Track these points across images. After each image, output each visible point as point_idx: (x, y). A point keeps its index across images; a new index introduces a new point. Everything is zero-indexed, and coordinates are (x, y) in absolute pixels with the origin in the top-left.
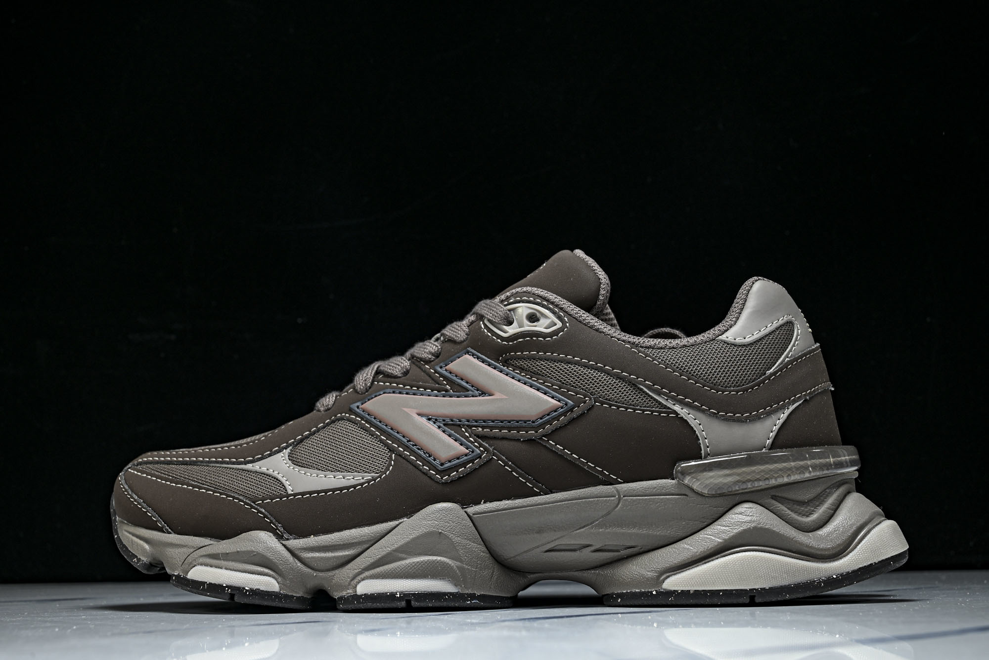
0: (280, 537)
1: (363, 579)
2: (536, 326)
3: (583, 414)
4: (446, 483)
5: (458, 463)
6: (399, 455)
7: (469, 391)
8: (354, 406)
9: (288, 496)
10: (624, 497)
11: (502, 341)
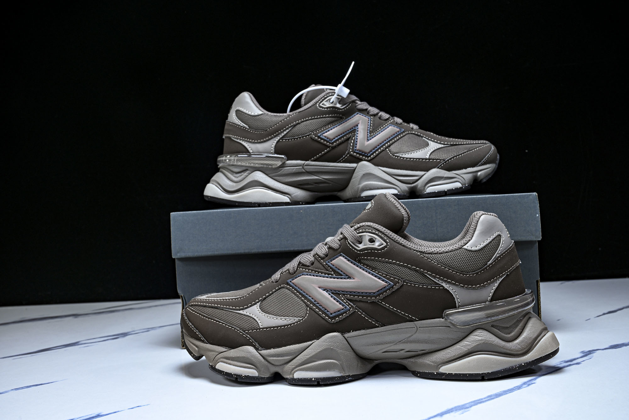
0: (257, 349)
1: (297, 371)
2: (373, 245)
3: (398, 289)
4: (334, 323)
5: (339, 313)
6: (311, 308)
7: (342, 276)
8: (289, 281)
9: (260, 329)
10: (419, 327)
11: (358, 251)
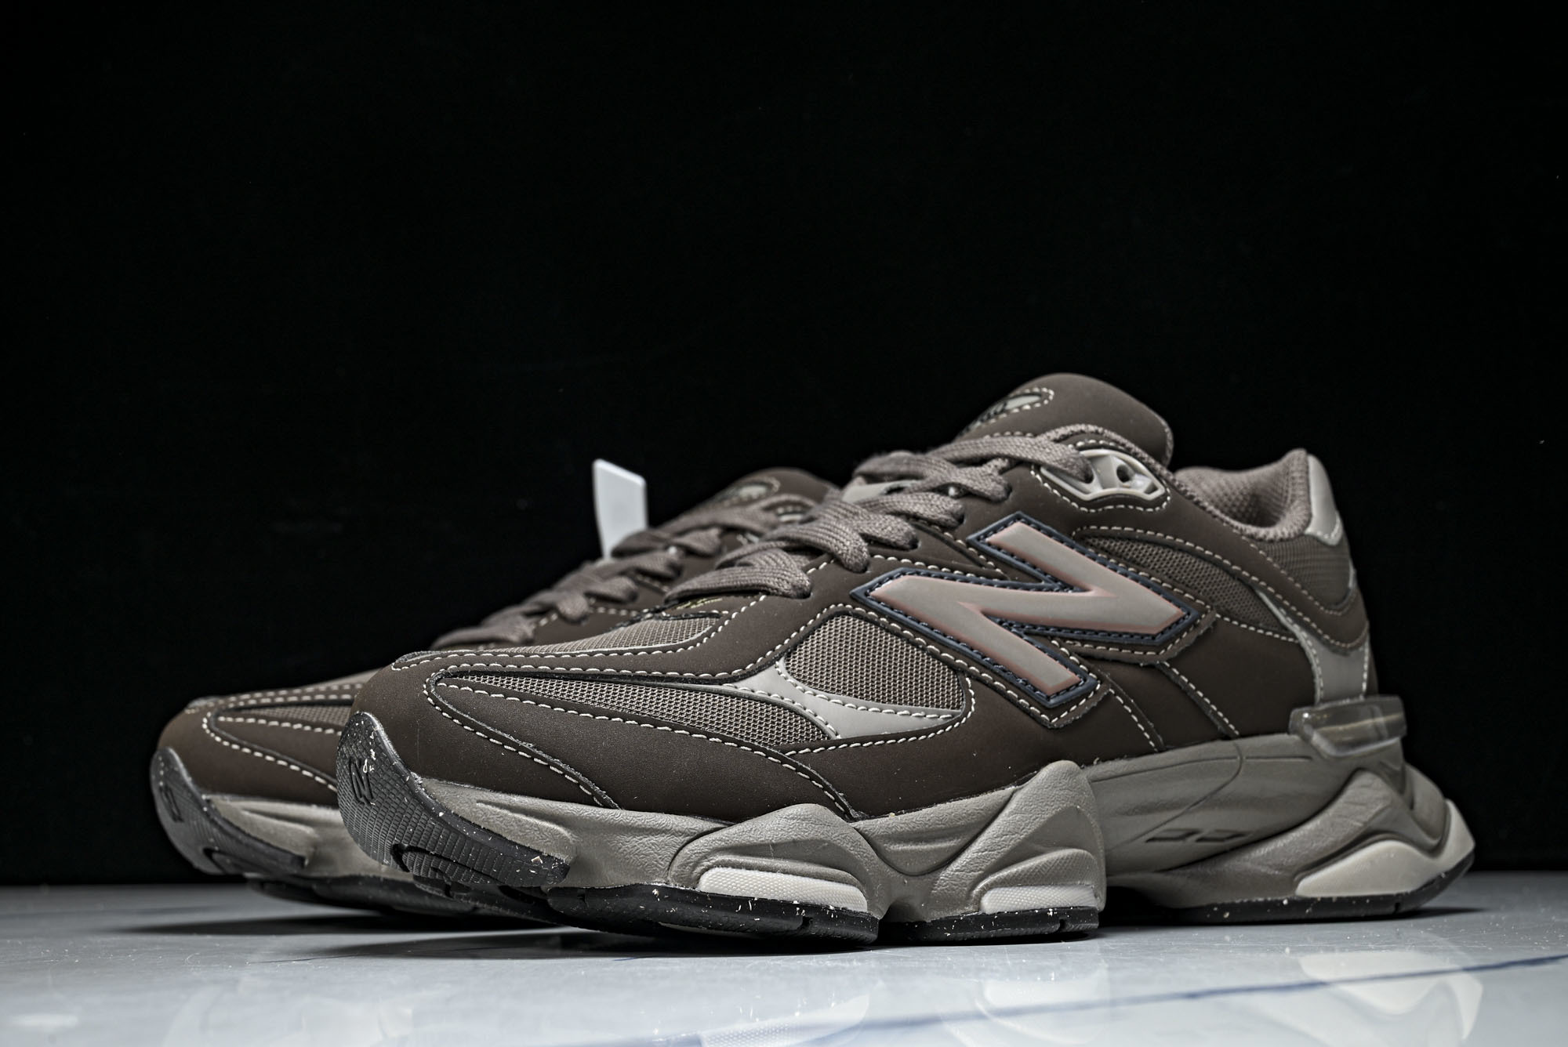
0: (845, 816)
1: (989, 887)
2: (1129, 487)
3: (1207, 632)
4: (1055, 730)
6: (976, 678)
7: (1040, 581)
9: (834, 743)
10: (1247, 758)
11: (1080, 506)
